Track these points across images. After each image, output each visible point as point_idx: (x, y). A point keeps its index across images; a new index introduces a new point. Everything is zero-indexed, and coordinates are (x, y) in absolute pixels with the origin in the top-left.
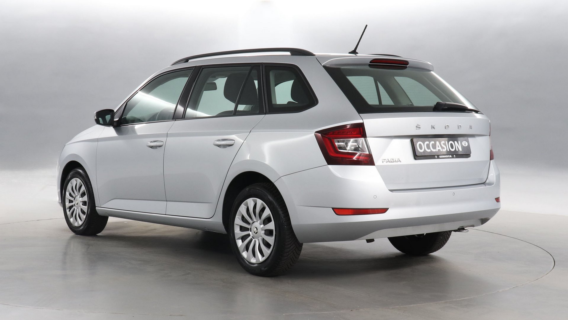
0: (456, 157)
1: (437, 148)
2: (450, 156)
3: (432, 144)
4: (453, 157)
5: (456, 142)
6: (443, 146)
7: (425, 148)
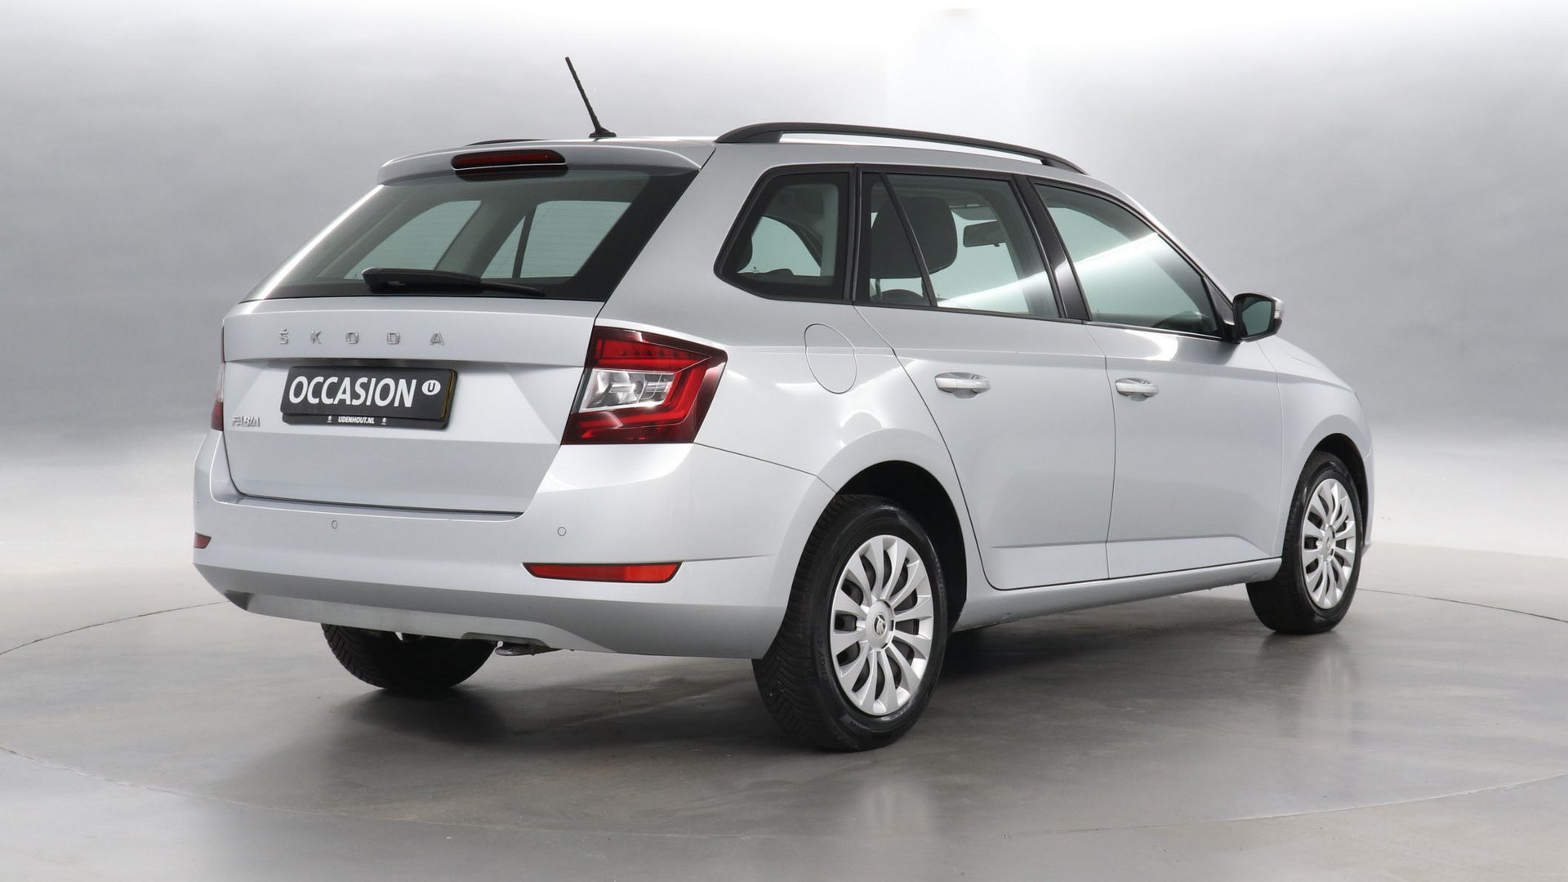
0: (389, 425)
1: (340, 396)
2: (371, 420)
3: (332, 384)
4: (378, 424)
5: (402, 382)
6: (358, 389)
7: (306, 394)
